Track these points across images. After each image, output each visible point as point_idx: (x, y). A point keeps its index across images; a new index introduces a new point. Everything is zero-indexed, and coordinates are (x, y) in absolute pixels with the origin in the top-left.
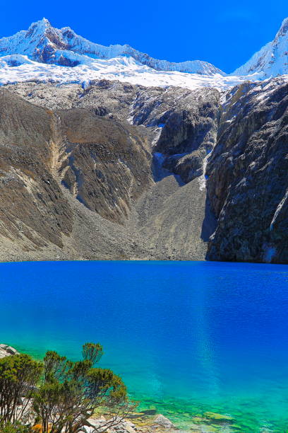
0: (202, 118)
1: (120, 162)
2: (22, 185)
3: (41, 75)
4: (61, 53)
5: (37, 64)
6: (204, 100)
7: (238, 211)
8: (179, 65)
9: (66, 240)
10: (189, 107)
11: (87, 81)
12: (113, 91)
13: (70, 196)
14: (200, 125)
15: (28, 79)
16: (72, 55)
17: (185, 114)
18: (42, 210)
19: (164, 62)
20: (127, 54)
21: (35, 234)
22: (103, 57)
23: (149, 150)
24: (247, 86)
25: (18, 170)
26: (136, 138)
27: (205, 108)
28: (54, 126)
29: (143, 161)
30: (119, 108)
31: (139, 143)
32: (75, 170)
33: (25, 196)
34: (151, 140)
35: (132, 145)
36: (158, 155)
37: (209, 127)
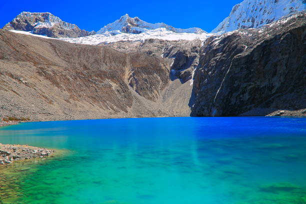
0: (193, 53)
1: (155, 75)
2: (110, 86)
3: (124, 38)
4: (134, 28)
5: (123, 34)
6: (194, 45)
7: (204, 94)
8: (186, 30)
9: (129, 109)
10: (187, 49)
11: (144, 40)
12: (155, 43)
13: (132, 90)
14: (192, 56)
15: (119, 40)
16: (138, 29)
17: (185, 52)
18: (119, 97)
19: (180, 29)
20: (163, 27)
21: (115, 107)
22: (152, 29)
23: (169, 69)
24: (212, 38)
25: (109, 80)
26: (163, 64)
27: (194, 49)
28: (127, 60)
29: (166, 74)
30: (157, 51)
31: (165, 66)
32: (135, 79)
33: (112, 91)
34: (170, 64)
35: (161, 67)
36: (173, 70)
37: (195, 57)
